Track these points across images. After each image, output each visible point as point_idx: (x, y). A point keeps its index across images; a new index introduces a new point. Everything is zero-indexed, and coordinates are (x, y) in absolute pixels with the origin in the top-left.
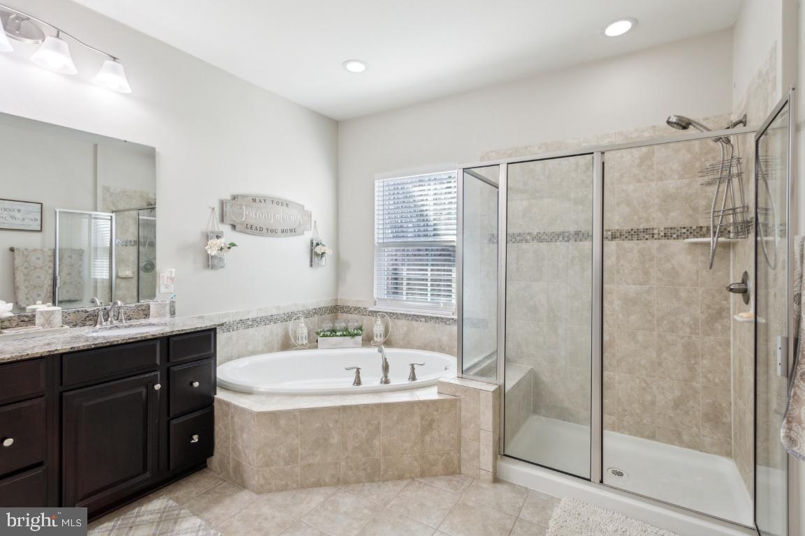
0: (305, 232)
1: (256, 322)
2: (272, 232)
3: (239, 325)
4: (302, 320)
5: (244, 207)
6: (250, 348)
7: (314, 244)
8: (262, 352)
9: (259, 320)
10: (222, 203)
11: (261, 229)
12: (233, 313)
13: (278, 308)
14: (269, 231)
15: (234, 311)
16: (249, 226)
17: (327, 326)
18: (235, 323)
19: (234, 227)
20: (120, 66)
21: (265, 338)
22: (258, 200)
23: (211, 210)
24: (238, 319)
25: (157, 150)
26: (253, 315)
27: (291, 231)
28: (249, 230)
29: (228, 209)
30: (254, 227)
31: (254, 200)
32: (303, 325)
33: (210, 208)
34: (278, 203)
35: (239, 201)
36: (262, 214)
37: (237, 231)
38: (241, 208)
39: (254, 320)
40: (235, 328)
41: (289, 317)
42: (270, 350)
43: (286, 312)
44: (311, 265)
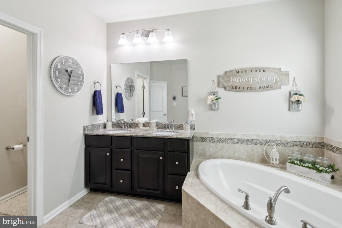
0: (282, 87)
1: (240, 141)
2: (252, 89)
3: (229, 141)
4: (275, 147)
5: (231, 77)
6: (237, 155)
7: (292, 95)
8: (245, 160)
9: (242, 141)
10: (219, 77)
11: (243, 88)
12: (225, 134)
13: (258, 135)
14: (249, 89)
15: (226, 133)
16: (234, 87)
17: (296, 155)
18: (227, 140)
19: (225, 88)
20: (170, 32)
21: (248, 152)
22: (240, 71)
23: (213, 81)
24: (228, 137)
25: (188, 60)
26: (238, 137)
27: (268, 87)
28: (234, 89)
29: (221, 79)
30: (238, 88)
31: (238, 72)
32: (275, 150)
33: (212, 80)
34: (256, 71)
35: (228, 74)
36: (244, 79)
37: (227, 90)
38: (229, 78)
39: (239, 140)
40: (227, 142)
41: (266, 142)
42: (252, 161)
43: (264, 139)
44: (289, 110)
